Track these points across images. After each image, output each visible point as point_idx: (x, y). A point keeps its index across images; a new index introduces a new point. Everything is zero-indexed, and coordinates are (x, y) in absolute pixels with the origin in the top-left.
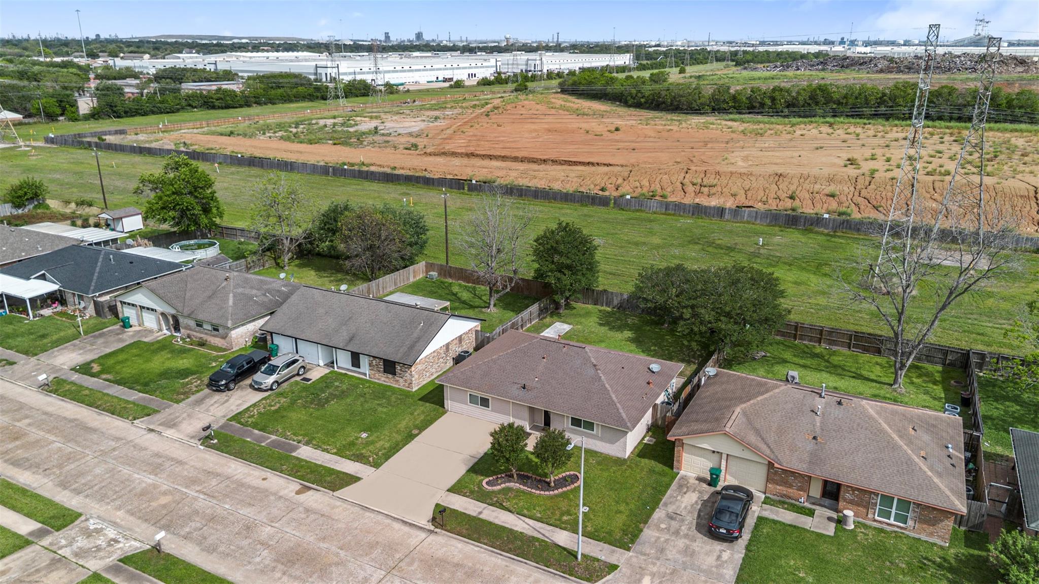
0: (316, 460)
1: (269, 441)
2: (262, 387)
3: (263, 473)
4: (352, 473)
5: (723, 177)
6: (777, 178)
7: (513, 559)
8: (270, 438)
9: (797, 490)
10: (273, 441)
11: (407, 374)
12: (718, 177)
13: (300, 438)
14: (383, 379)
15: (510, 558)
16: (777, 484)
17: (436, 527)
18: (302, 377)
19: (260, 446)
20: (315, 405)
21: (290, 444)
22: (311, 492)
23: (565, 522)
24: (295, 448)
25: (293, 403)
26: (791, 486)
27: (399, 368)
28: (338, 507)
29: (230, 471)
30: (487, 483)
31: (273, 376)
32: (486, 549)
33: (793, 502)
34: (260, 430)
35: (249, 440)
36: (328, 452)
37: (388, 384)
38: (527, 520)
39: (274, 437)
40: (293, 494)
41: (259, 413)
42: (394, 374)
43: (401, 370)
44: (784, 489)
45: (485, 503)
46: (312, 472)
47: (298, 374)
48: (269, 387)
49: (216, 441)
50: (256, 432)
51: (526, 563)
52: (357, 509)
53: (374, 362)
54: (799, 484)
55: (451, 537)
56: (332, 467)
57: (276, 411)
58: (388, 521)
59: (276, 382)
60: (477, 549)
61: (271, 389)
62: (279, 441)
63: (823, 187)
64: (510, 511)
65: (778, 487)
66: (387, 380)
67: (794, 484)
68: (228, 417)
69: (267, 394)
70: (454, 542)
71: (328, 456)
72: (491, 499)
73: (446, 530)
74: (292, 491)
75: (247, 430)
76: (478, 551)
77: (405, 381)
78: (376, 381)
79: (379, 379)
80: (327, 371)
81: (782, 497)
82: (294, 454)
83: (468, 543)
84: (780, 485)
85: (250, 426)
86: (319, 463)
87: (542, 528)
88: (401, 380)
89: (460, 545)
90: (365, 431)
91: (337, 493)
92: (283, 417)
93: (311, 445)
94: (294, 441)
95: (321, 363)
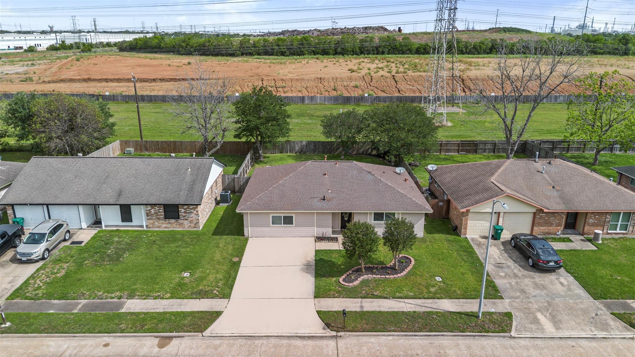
0: (154, 309)
1: (80, 306)
2: (32, 257)
3: (98, 340)
4: (207, 310)
5: (287, 82)
6: (319, 80)
7: (429, 336)
8: (79, 303)
9: (556, 226)
10: (85, 306)
11: (193, 215)
12: (284, 82)
13: (118, 294)
14: (164, 225)
15: (426, 336)
16: (542, 226)
17: (338, 331)
18: (70, 242)
19: (73, 314)
20: (108, 261)
21: (108, 303)
22: (175, 342)
23: (435, 293)
24: (121, 305)
25: (80, 265)
26: (551, 225)
27: (183, 211)
28: (220, 346)
29: (52, 349)
30: (344, 280)
31: (42, 245)
32: (398, 336)
33: (553, 236)
34: (59, 299)
35: (52, 312)
36: (162, 298)
37: (171, 229)
38: (406, 300)
39: (83, 302)
40: (157, 349)
41: (46, 283)
42: (177, 217)
43: (185, 212)
44: (547, 228)
45: (358, 298)
46: (161, 321)
47: (65, 240)
48: (41, 257)
49: (8, 324)
50: (56, 301)
51: (443, 335)
52: (242, 341)
53: (153, 211)
54: (557, 222)
55: (358, 336)
56: (179, 310)
57: (66, 276)
58: (285, 342)
59: (47, 249)
60: (391, 338)
61: (43, 259)
62: (93, 303)
63: (349, 83)
64: (386, 298)
65: (542, 228)
66: (169, 225)
67: (554, 223)
68: (6, 297)
69: (41, 263)
70: (365, 339)
71: (165, 302)
72: (361, 293)
73: (349, 331)
74: (152, 347)
75: (42, 303)
76: (393, 339)
77: (191, 222)
78: (156, 229)
79: (159, 227)
80: (93, 232)
81: (544, 235)
82: (123, 311)
83: (378, 335)
84: (543, 226)
85: (43, 298)
86: (161, 311)
87: (424, 303)
88: (186, 222)
89: (373, 340)
90: (185, 270)
91: (207, 333)
92: (79, 280)
93: (137, 297)
94: (113, 298)
95: (84, 225)
